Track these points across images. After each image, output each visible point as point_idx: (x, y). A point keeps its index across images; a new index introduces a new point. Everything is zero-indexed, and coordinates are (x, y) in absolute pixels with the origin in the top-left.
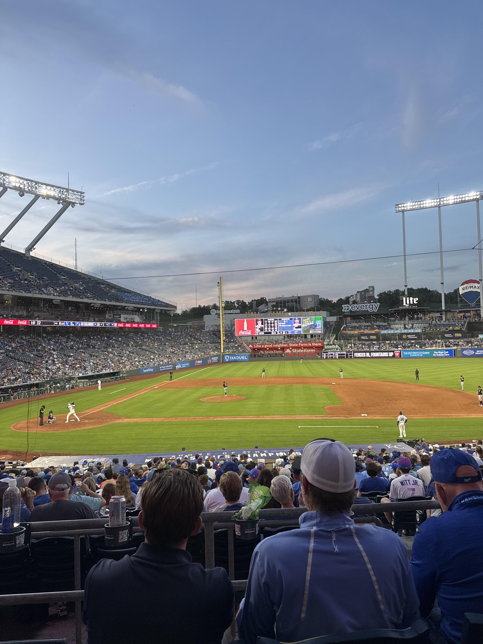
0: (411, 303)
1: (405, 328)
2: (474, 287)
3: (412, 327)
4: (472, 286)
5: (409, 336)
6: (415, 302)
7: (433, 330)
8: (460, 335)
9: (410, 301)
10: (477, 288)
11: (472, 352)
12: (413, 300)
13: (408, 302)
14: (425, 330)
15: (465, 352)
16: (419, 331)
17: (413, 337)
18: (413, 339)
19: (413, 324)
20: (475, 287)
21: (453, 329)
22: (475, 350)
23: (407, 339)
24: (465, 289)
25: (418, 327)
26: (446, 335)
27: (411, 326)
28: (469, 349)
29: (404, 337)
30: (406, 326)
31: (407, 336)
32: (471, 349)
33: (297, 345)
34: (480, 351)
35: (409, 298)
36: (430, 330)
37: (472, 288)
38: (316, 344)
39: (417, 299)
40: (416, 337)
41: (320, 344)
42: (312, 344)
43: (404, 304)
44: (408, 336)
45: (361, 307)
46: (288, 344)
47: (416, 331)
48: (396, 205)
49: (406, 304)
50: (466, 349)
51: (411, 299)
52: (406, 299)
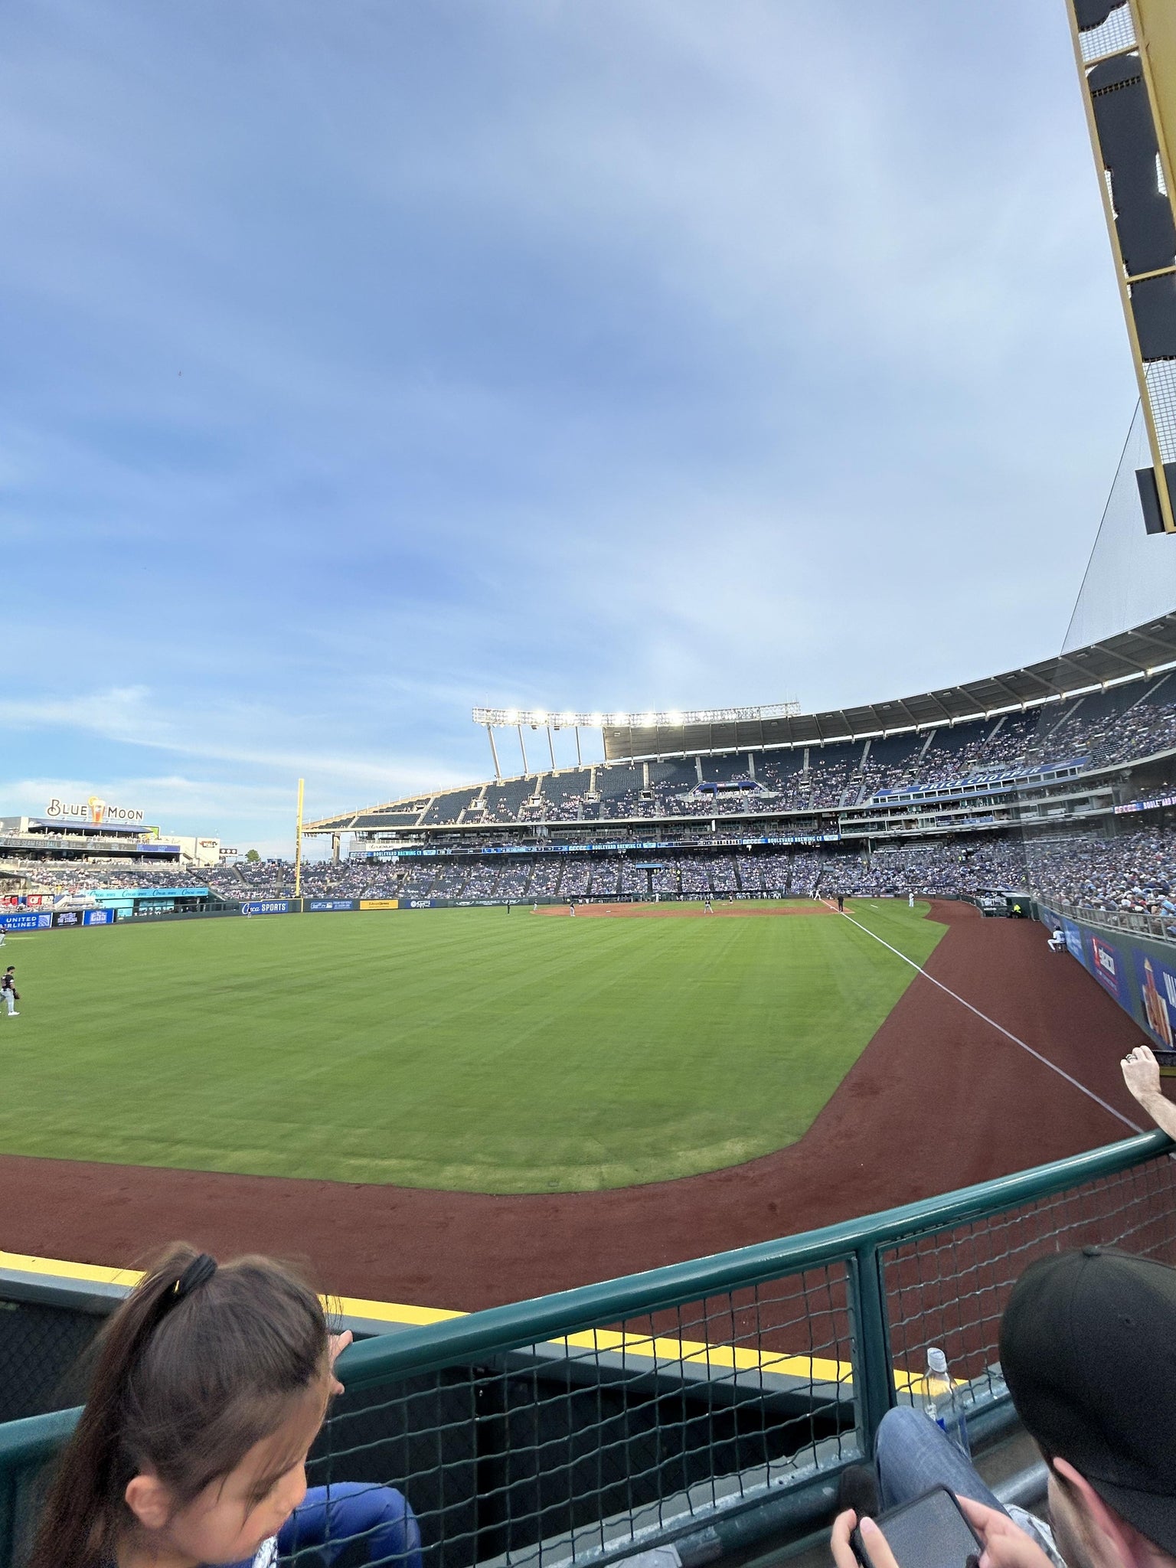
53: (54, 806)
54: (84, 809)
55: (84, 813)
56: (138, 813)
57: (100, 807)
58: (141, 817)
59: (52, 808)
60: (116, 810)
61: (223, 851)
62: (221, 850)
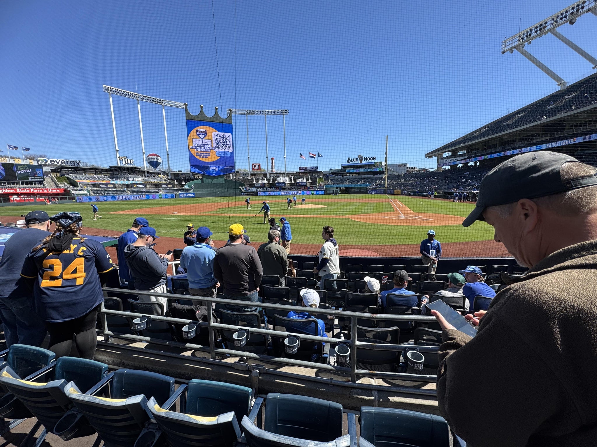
0: (129, 163)
4: (155, 158)
6: (132, 163)
7: (149, 182)
8: (171, 186)
9: (128, 161)
10: (158, 159)
11: (185, 195)
12: (130, 161)
13: (127, 162)
14: (144, 182)
15: (181, 195)
16: (140, 182)
17: (142, 186)
18: (143, 188)
19: (134, 178)
21: (162, 182)
22: (187, 194)
23: (137, 187)
24: (150, 159)
25: (137, 180)
26: (163, 186)
28: (184, 193)
29: (135, 186)
30: (129, 179)
33: (28, 191)
34: (189, 194)
35: (127, 159)
36: (147, 182)
38: (54, 191)
41: (58, 191)
42: (48, 191)
44: (138, 185)
45: (61, 162)
46: (15, 190)
47: (138, 182)
49: (125, 163)
50: (182, 194)
51: (129, 160)
52: (125, 160)
60: (366, 158)
62: (407, 168)
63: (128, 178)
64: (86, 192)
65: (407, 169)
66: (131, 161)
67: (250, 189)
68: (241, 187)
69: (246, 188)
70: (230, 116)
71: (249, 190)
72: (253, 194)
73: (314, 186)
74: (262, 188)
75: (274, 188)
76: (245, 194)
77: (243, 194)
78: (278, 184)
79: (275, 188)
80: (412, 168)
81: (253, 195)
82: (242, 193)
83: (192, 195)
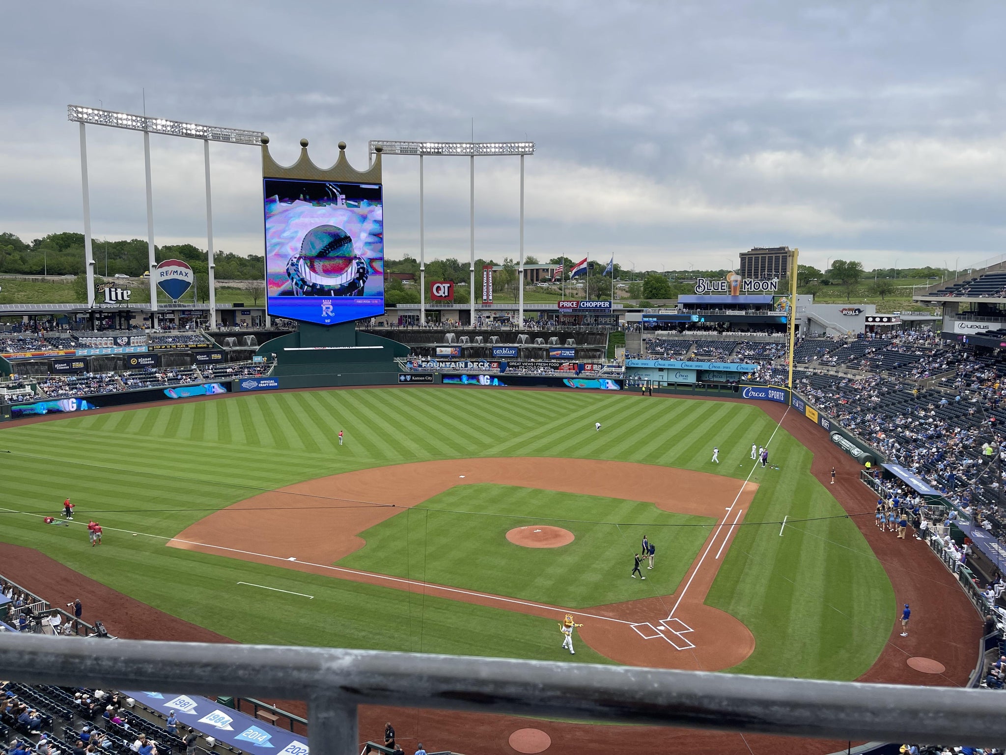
0: (120, 298)
1: (116, 343)
2: (179, 273)
3: (128, 344)
4: (177, 271)
5: (142, 361)
6: (126, 298)
7: (166, 347)
8: (219, 357)
9: (116, 294)
10: (184, 274)
11: (255, 384)
12: (122, 293)
13: (114, 298)
14: (154, 349)
15: (245, 385)
16: (144, 349)
17: (149, 362)
19: (129, 338)
20: (181, 273)
21: (197, 345)
22: (259, 380)
24: (165, 274)
25: (137, 343)
26: (200, 358)
27: (127, 341)
28: (251, 379)
29: (133, 362)
30: (119, 341)
31: (138, 360)
32: (254, 380)
34: (265, 382)
35: (116, 290)
36: (161, 348)
37: (175, 274)
39: (129, 292)
40: (153, 362)
43: (107, 300)
47: (139, 350)
48: (70, 106)
49: (111, 299)
50: (246, 380)
51: (119, 291)
52: (110, 291)
53: (701, 285)
54: (723, 284)
55: (723, 288)
56: (772, 283)
57: (736, 281)
58: (775, 287)
59: (699, 286)
61: (870, 319)
62: (867, 318)
63: (115, 339)
64: (28, 389)
65: (867, 321)
66: (125, 292)
67: (424, 364)
68: (398, 360)
69: (411, 363)
70: (377, 169)
71: (420, 366)
72: (429, 378)
73: (595, 361)
74: (455, 362)
75: (486, 365)
76: (408, 378)
77: (403, 378)
78: (498, 352)
79: (491, 362)
80: (881, 321)
81: (429, 381)
82: (400, 375)
83: (272, 383)
